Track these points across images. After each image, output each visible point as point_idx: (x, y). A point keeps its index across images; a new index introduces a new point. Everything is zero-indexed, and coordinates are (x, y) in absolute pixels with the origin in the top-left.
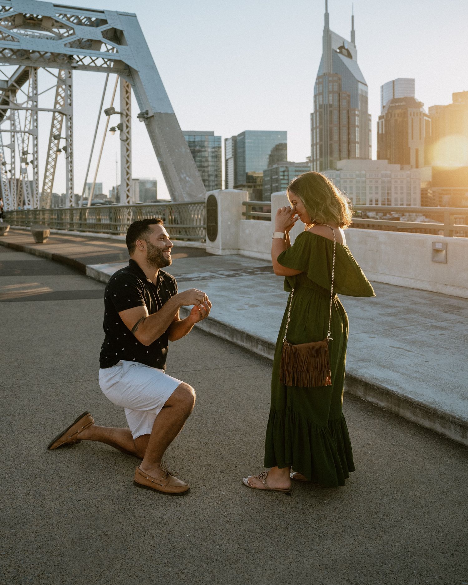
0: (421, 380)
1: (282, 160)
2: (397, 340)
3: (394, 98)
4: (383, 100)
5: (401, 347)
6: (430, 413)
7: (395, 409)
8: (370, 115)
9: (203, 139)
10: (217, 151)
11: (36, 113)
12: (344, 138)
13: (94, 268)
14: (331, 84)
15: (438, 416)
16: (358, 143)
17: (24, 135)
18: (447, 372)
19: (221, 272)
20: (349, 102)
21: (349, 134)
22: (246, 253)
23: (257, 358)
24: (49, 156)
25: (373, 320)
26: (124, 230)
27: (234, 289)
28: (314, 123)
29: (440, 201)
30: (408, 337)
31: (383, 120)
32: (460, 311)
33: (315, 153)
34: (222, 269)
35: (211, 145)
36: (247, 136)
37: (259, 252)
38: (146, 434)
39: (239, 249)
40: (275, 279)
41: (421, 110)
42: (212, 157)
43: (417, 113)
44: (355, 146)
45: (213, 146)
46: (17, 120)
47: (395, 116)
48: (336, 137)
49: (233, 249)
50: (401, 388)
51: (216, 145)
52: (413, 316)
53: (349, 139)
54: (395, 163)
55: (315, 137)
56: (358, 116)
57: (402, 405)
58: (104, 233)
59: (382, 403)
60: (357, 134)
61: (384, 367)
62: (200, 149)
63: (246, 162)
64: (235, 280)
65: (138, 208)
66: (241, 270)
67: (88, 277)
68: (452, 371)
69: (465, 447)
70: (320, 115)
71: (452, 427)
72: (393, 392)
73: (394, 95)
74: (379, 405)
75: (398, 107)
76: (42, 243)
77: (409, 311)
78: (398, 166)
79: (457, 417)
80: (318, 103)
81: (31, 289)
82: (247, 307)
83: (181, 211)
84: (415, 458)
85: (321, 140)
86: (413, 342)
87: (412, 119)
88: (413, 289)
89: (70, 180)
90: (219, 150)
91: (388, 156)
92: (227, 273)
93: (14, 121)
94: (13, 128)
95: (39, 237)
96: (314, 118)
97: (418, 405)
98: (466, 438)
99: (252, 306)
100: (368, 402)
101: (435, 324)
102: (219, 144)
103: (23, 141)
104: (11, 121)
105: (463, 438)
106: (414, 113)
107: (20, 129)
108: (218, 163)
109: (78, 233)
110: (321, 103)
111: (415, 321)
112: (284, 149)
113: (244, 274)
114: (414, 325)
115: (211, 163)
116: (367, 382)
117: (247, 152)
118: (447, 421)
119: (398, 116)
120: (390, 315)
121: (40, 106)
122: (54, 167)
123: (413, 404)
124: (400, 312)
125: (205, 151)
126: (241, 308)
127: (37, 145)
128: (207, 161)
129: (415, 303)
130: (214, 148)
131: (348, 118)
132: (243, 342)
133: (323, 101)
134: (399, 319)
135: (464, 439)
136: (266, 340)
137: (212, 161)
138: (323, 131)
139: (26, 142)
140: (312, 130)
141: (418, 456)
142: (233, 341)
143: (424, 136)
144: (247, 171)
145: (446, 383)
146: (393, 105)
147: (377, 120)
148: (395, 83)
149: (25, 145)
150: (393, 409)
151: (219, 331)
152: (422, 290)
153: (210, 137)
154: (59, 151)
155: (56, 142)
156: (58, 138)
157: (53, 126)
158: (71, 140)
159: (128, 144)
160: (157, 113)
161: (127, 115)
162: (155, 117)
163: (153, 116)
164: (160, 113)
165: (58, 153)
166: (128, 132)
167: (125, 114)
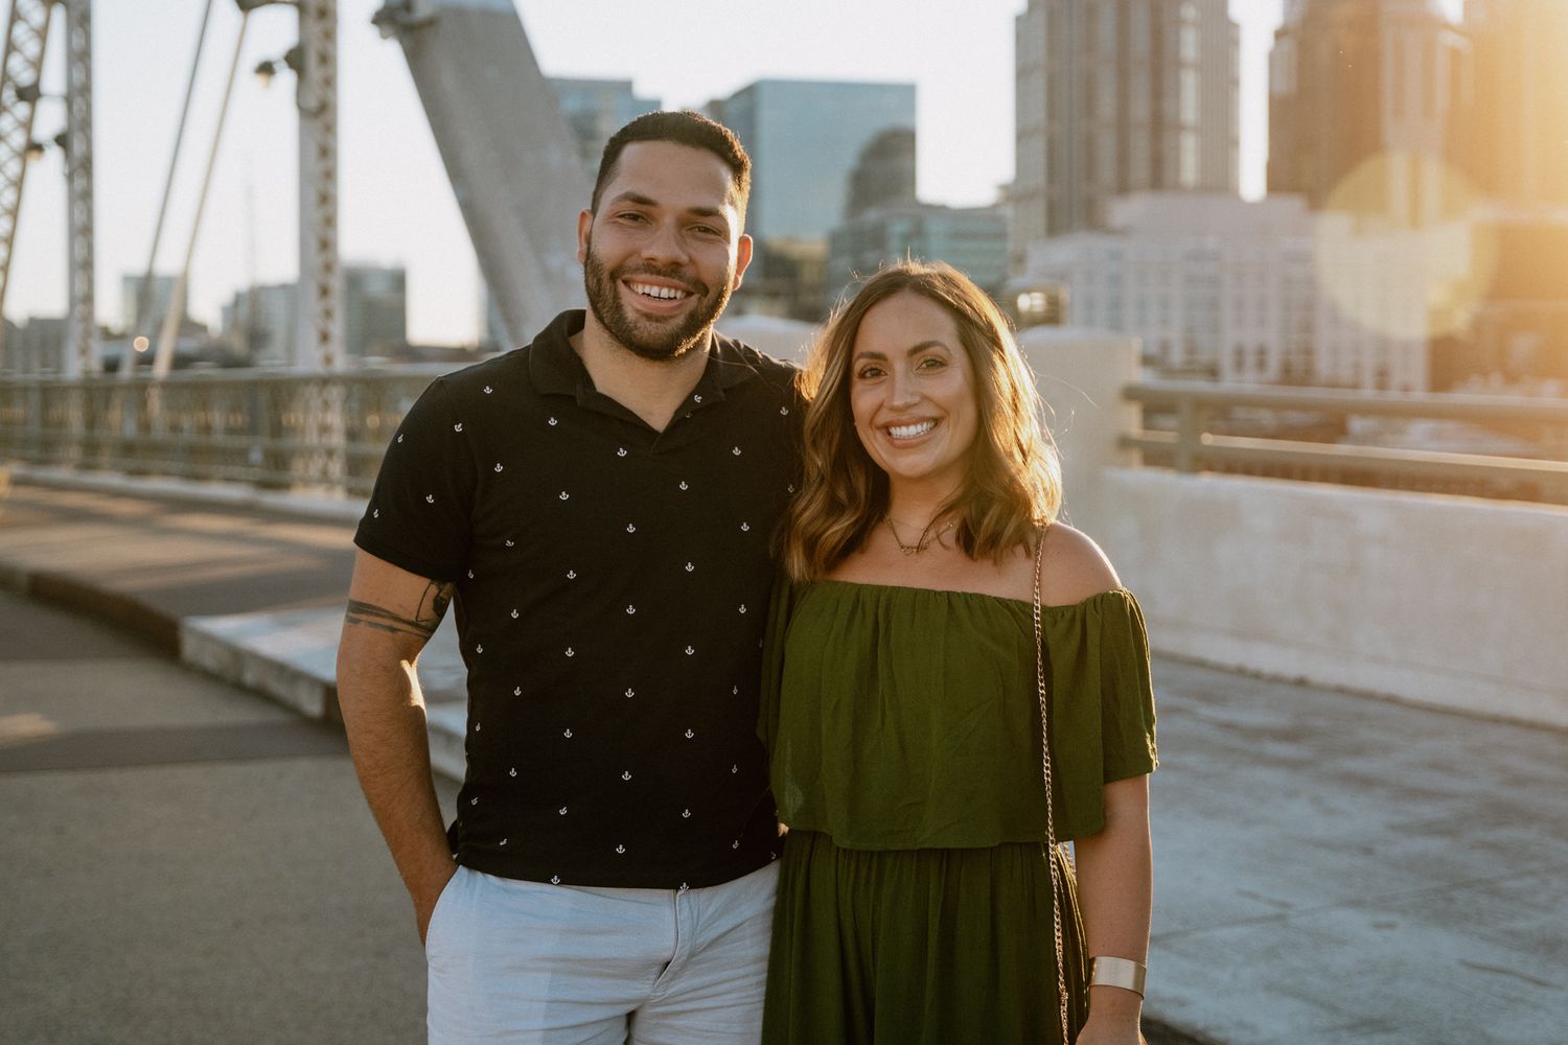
154: (35, 147)
155: (22, 109)
156: (30, 93)
157: (10, 44)
158: (86, 107)
159: (328, 127)
160: (452, 8)
161: (324, 12)
162: (442, 26)
163: (434, 21)
164: (462, 9)
165: (33, 155)
166: (328, 81)
167: (317, 6)
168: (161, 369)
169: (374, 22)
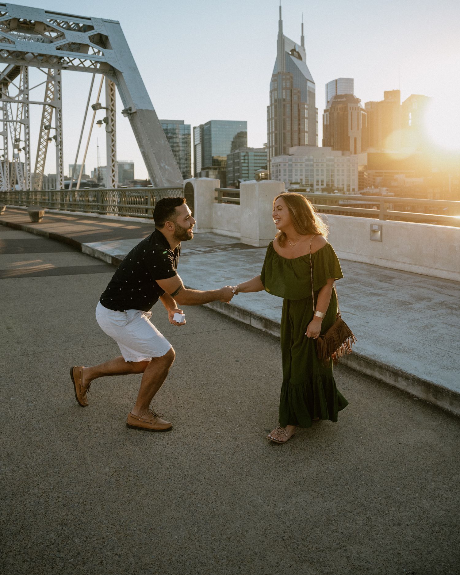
0: (364, 338)
1: (243, 146)
2: (344, 306)
3: (336, 94)
4: (327, 96)
6: (371, 364)
8: (317, 109)
9: (175, 126)
10: (186, 138)
11: (28, 105)
12: (296, 128)
13: (89, 246)
14: (284, 81)
15: (377, 366)
16: (307, 132)
17: (16, 124)
18: (383, 330)
19: (198, 249)
20: (299, 98)
21: (299, 124)
22: (218, 231)
23: (234, 322)
24: (40, 143)
26: (110, 210)
27: (211, 264)
28: (270, 115)
30: (352, 303)
31: (328, 113)
32: (392, 280)
33: (271, 140)
34: (199, 246)
35: (182, 132)
36: (213, 125)
37: (229, 231)
39: (212, 228)
40: (244, 254)
42: (183, 143)
43: (356, 108)
44: (305, 135)
45: (184, 133)
46: (10, 110)
47: (337, 110)
48: (288, 127)
49: (207, 228)
51: (186, 132)
52: (356, 285)
53: (299, 129)
54: (338, 150)
55: (271, 126)
56: (307, 109)
57: (350, 357)
58: (92, 212)
60: (306, 125)
62: (172, 136)
63: (212, 147)
64: (211, 256)
65: (123, 192)
66: (215, 246)
67: (84, 254)
68: (387, 330)
70: (276, 107)
71: (387, 374)
73: (336, 92)
76: (38, 222)
77: (353, 281)
78: (339, 153)
79: (391, 366)
80: (273, 98)
81: (35, 265)
82: (223, 279)
83: (161, 195)
84: (361, 398)
85: (276, 129)
86: (357, 307)
87: (351, 113)
88: (355, 262)
89: (60, 165)
90: (188, 137)
91: (332, 144)
92: (203, 250)
93: (7, 111)
94: (5, 118)
95: (35, 217)
96: (270, 110)
97: (362, 357)
99: (227, 278)
101: (373, 292)
102: (188, 132)
103: (15, 130)
104: (4, 111)
105: (396, 382)
106: (353, 108)
107: (12, 118)
108: (188, 148)
109: (69, 212)
110: (276, 97)
111: (358, 289)
112: (245, 136)
113: (218, 250)
115: (181, 148)
117: (212, 139)
118: (383, 369)
119: (340, 110)
121: (31, 99)
122: (45, 153)
123: (358, 357)
124: (346, 282)
125: (176, 137)
126: (218, 280)
127: (28, 133)
128: (178, 146)
129: (357, 274)
130: (184, 135)
131: (299, 110)
132: (222, 309)
133: (277, 95)
134: (345, 288)
136: (242, 308)
137: (183, 147)
138: (278, 122)
139: (18, 130)
140: (269, 120)
141: (363, 397)
143: (361, 127)
144: (213, 155)
146: (336, 100)
147: (323, 113)
148: (338, 82)
149: (17, 133)
152: (362, 263)
153: (180, 125)
154: (50, 139)
155: (46, 131)
156: (48, 128)
157: (43, 117)
158: (60, 130)
159: (113, 135)
160: (139, 110)
161: (112, 110)
162: (137, 113)
163: (136, 112)
164: (142, 110)
165: (49, 141)
166: (113, 125)
167: (111, 109)
168: (78, 187)
169: (122, 113)
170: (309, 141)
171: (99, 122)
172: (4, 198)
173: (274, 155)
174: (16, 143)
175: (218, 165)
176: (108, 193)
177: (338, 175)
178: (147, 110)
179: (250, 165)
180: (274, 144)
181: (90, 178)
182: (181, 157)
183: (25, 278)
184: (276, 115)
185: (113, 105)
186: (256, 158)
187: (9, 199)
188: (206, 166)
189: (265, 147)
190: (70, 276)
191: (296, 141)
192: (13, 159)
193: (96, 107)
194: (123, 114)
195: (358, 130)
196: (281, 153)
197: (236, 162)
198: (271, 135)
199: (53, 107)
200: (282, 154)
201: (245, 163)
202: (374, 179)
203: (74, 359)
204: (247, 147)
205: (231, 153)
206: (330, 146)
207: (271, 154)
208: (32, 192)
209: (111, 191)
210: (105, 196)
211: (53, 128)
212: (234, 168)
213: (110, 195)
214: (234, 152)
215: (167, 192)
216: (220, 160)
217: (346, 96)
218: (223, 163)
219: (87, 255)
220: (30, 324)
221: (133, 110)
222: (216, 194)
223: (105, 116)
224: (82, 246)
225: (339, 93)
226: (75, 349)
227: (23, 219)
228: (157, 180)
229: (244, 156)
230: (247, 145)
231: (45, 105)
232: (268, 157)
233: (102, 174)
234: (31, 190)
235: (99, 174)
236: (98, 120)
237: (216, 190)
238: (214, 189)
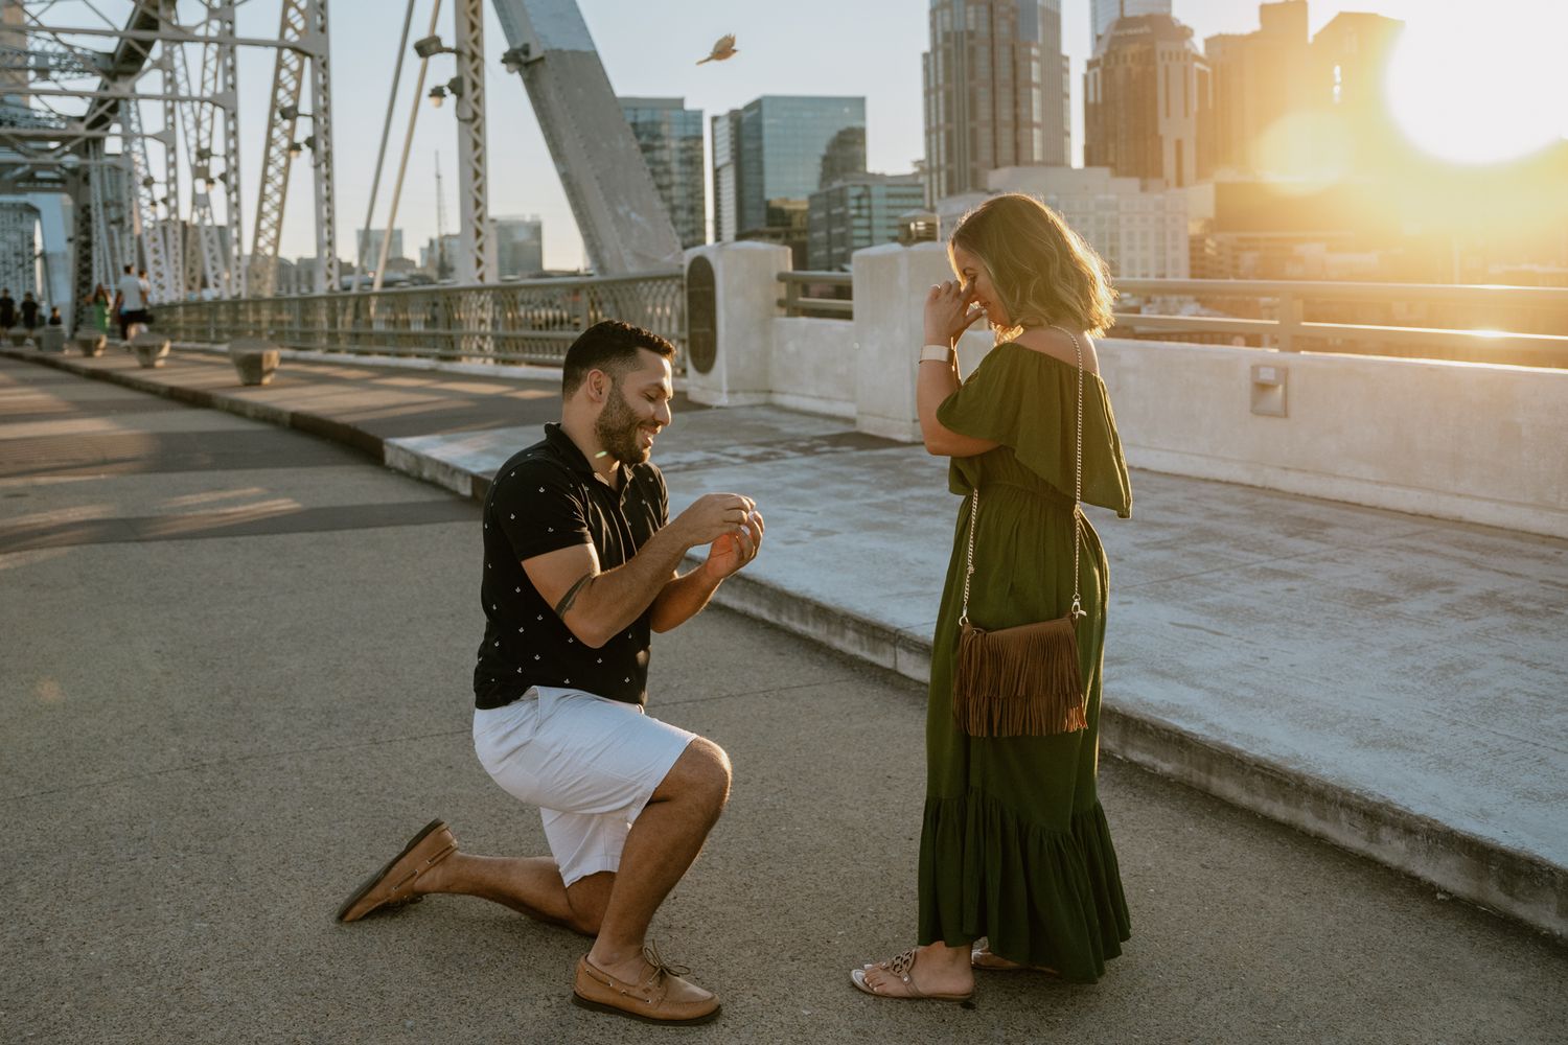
0: (1257, 704)
1: (854, 169)
2: (1185, 608)
3: (1122, 16)
4: (1096, 20)
5: (1196, 624)
6: (1287, 784)
7: (1198, 777)
8: (1067, 59)
9: (657, 118)
10: (691, 148)
11: (232, 51)
12: (1005, 114)
13: (405, 446)
15: (1307, 792)
16: (1038, 126)
17: (201, 107)
18: (1316, 681)
19: (730, 451)
20: (1014, 26)
21: (1016, 104)
22: (789, 401)
23: (843, 663)
24: (267, 161)
25: (1121, 560)
26: (471, 348)
27: (769, 489)
28: (931, 79)
29: (1236, 267)
30: (1210, 600)
31: (1097, 70)
32: (1325, 532)
33: (934, 151)
34: (732, 442)
35: (678, 131)
36: (766, 111)
37: (821, 398)
38: (600, 872)
39: (771, 392)
40: (867, 464)
41: (1187, 45)
42: (682, 162)
43: (1178, 54)
44: (1032, 134)
45: (684, 134)
46: (181, 70)
47: (1125, 61)
48: (984, 112)
49: (757, 391)
50: (1212, 725)
51: (691, 131)
52: (1215, 548)
53: (1016, 117)
54: (1128, 174)
55: (933, 111)
56: (1037, 59)
57: (1217, 766)
58: (419, 356)
59: (1167, 765)
60: (1036, 105)
61: (1163, 674)
62: (650, 142)
63: (766, 174)
64: (769, 469)
65: (507, 292)
66: (781, 442)
67: (389, 469)
68: (1328, 679)
69: (1377, 863)
70: (947, 57)
71: (1343, 816)
72: (1195, 738)
73: (1122, 10)
74: (1159, 770)
75: (1133, 39)
76: (259, 384)
77: (1205, 535)
78: (1133, 183)
79: (1354, 792)
80: (939, 28)
81: (245, 504)
82: (806, 535)
83: (619, 296)
84: (1263, 897)
85: (948, 119)
86: (1226, 612)
87: (1167, 68)
88: (1206, 480)
89: (326, 222)
90: (697, 145)
91: (1111, 158)
92: (745, 452)
93: (173, 71)
94: (169, 89)
95: (252, 369)
96: (932, 64)
97: (1256, 765)
98: (1376, 843)
99: (820, 533)
100: (1131, 763)
101: (1270, 565)
102: (697, 131)
103: (198, 124)
104: (164, 71)
105: (1372, 842)
106: (1171, 54)
107: (190, 91)
108: (697, 180)
109: (352, 358)
110: (948, 28)
111: (1223, 559)
112: (859, 141)
113: (790, 454)
114: (1219, 570)
115: (677, 179)
116: (1127, 714)
117: (767, 151)
118: (1329, 803)
119: (1133, 60)
120: (1160, 545)
121: (240, 33)
122: (283, 190)
123: (1243, 764)
125: (663, 148)
126: (792, 539)
127: (235, 134)
128: (668, 172)
130: (685, 139)
131: (1014, 64)
132: (807, 624)
133: (952, 22)
134: (1184, 556)
135: (1373, 845)
137: (680, 173)
138: (955, 99)
139: (206, 125)
140: (928, 93)
141: (1269, 892)
142: (779, 622)
143: (1196, 110)
144: (768, 196)
145: (1318, 709)
146: (1122, 33)
147: (1084, 70)
149: (203, 135)
150: (1195, 779)
151: (742, 599)
152: (1228, 483)
153: (675, 113)
154: (295, 147)
155: (287, 124)
156: (290, 114)
157: (277, 84)
158: (326, 121)
159: (478, 130)
160: (552, 51)
161: (474, 57)
162: (546, 62)
163: (541, 59)
164: (560, 51)
165: (293, 154)
166: (477, 101)
167: (469, 54)
168: (377, 288)
169: (503, 61)
170: (1045, 151)
171: (438, 93)
172: (167, 321)
173: (943, 194)
174: (200, 164)
175: (782, 225)
176: (464, 299)
177: (1131, 248)
178: (575, 53)
179: (875, 222)
180: (943, 161)
181: (417, 269)
182: (676, 202)
183: (210, 541)
184: (947, 78)
185: (476, 41)
186: (892, 202)
187: (181, 324)
188: (749, 229)
189: (916, 170)
190: (347, 532)
191: (1006, 151)
192: (193, 210)
193: (426, 48)
194: (504, 66)
195: (1186, 115)
196: (966, 186)
197: (836, 215)
198: (934, 137)
199: (305, 54)
200: (969, 189)
201: (859, 216)
202: (1236, 258)
203: (347, 778)
204: (865, 173)
205: (821, 186)
206: (1105, 164)
207: (935, 190)
208: (246, 302)
209: (473, 293)
210: (454, 308)
211: (305, 115)
212: (829, 233)
213: (471, 304)
214: (830, 184)
215: (635, 289)
216: (790, 211)
217: (1149, 19)
218: (796, 220)
219: (403, 474)
220: (216, 672)
221: (535, 54)
222: (782, 291)
223: (453, 74)
224: (385, 447)
225: (1129, 13)
226: (351, 749)
227: (218, 377)
228: (606, 255)
229: (859, 198)
230: (865, 164)
231: (281, 48)
232: (927, 198)
233: (450, 256)
234: (244, 296)
235: (442, 256)
236: (433, 87)
237: (782, 278)
238: (774, 274)
